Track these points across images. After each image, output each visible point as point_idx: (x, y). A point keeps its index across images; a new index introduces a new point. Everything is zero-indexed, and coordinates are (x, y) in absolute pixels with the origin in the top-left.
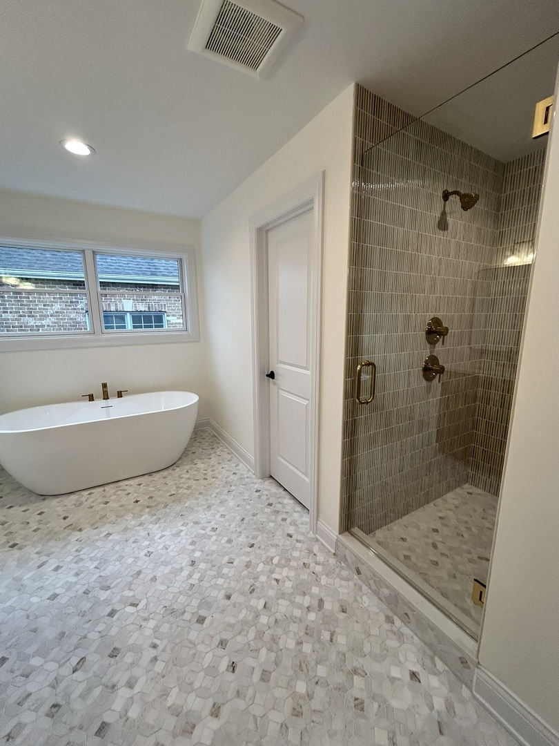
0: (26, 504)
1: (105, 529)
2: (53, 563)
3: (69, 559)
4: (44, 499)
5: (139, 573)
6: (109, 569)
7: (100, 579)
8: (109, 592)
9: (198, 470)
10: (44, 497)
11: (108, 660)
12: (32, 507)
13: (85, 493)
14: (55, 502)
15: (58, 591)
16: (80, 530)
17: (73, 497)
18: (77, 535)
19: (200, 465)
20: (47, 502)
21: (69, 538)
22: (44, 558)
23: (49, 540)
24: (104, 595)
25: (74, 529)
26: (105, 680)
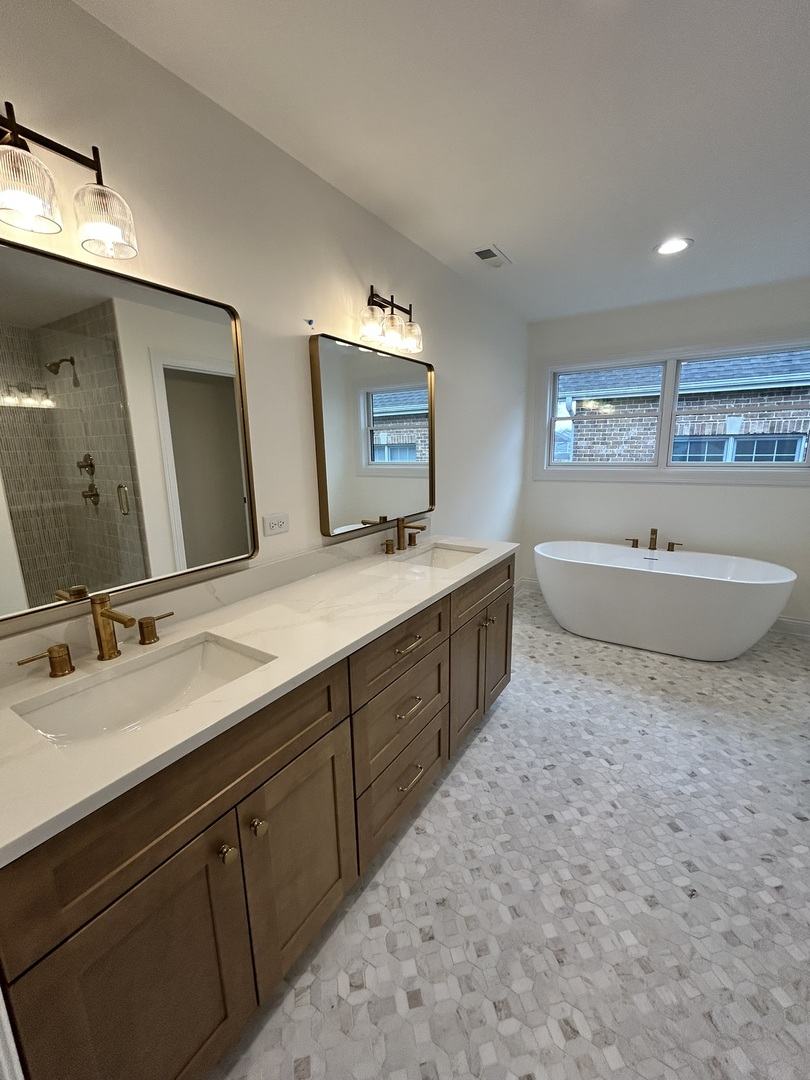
0: (550, 630)
1: (609, 686)
2: (555, 686)
3: (568, 691)
4: (564, 633)
5: (625, 742)
6: (599, 720)
7: (588, 723)
8: (591, 737)
9: (761, 685)
10: (565, 631)
11: (570, 782)
12: (554, 635)
13: (602, 645)
14: (572, 640)
15: (552, 709)
16: (585, 674)
17: (589, 643)
18: (581, 677)
19: (768, 681)
20: (566, 637)
21: (575, 675)
22: (550, 679)
23: (558, 668)
24: (586, 736)
25: (580, 670)
26: (564, 791)
